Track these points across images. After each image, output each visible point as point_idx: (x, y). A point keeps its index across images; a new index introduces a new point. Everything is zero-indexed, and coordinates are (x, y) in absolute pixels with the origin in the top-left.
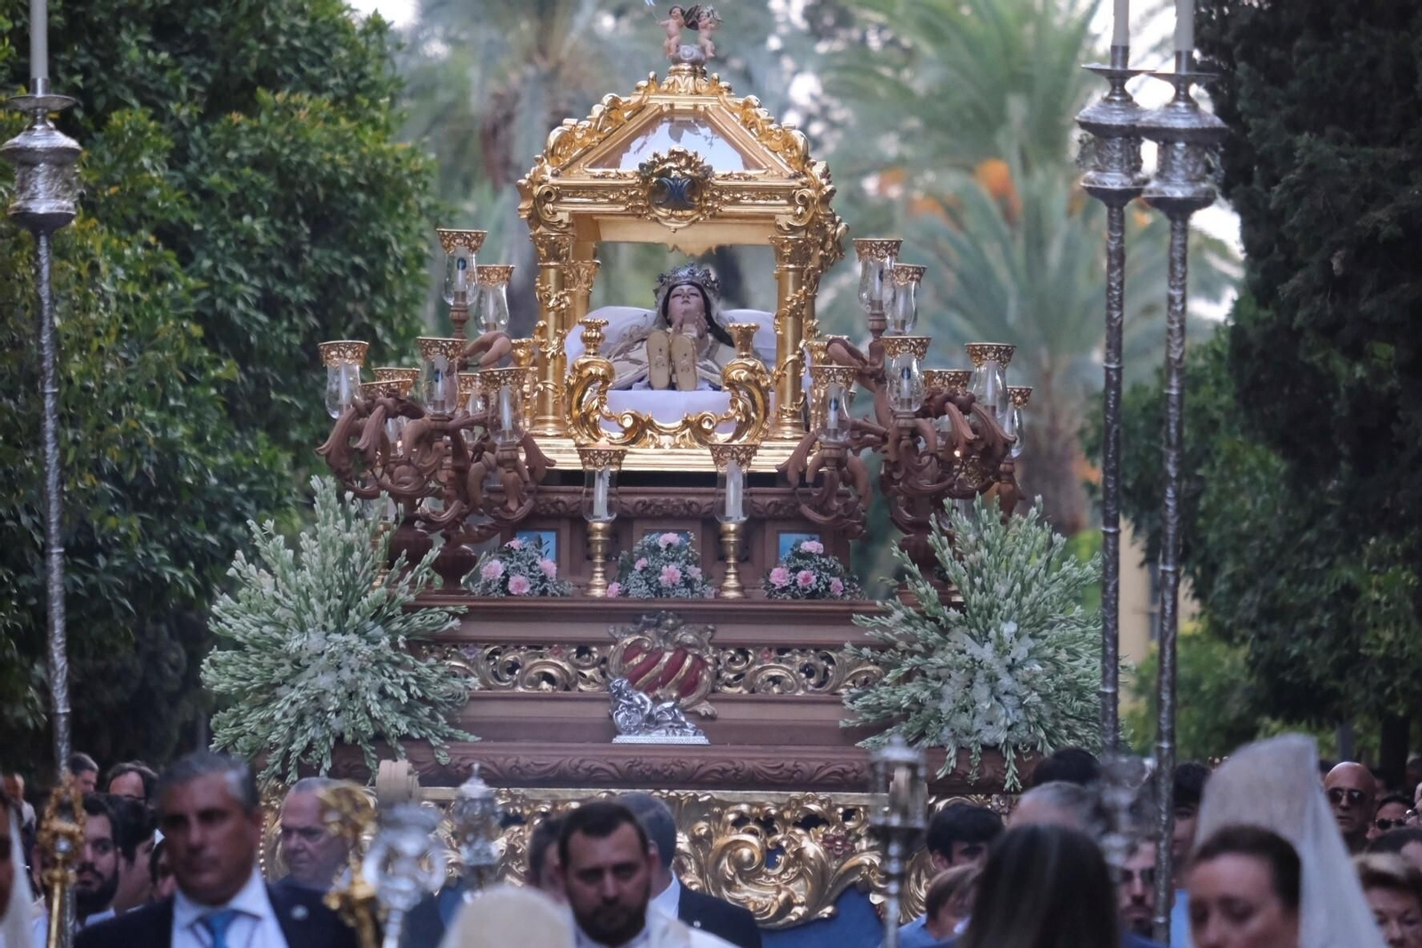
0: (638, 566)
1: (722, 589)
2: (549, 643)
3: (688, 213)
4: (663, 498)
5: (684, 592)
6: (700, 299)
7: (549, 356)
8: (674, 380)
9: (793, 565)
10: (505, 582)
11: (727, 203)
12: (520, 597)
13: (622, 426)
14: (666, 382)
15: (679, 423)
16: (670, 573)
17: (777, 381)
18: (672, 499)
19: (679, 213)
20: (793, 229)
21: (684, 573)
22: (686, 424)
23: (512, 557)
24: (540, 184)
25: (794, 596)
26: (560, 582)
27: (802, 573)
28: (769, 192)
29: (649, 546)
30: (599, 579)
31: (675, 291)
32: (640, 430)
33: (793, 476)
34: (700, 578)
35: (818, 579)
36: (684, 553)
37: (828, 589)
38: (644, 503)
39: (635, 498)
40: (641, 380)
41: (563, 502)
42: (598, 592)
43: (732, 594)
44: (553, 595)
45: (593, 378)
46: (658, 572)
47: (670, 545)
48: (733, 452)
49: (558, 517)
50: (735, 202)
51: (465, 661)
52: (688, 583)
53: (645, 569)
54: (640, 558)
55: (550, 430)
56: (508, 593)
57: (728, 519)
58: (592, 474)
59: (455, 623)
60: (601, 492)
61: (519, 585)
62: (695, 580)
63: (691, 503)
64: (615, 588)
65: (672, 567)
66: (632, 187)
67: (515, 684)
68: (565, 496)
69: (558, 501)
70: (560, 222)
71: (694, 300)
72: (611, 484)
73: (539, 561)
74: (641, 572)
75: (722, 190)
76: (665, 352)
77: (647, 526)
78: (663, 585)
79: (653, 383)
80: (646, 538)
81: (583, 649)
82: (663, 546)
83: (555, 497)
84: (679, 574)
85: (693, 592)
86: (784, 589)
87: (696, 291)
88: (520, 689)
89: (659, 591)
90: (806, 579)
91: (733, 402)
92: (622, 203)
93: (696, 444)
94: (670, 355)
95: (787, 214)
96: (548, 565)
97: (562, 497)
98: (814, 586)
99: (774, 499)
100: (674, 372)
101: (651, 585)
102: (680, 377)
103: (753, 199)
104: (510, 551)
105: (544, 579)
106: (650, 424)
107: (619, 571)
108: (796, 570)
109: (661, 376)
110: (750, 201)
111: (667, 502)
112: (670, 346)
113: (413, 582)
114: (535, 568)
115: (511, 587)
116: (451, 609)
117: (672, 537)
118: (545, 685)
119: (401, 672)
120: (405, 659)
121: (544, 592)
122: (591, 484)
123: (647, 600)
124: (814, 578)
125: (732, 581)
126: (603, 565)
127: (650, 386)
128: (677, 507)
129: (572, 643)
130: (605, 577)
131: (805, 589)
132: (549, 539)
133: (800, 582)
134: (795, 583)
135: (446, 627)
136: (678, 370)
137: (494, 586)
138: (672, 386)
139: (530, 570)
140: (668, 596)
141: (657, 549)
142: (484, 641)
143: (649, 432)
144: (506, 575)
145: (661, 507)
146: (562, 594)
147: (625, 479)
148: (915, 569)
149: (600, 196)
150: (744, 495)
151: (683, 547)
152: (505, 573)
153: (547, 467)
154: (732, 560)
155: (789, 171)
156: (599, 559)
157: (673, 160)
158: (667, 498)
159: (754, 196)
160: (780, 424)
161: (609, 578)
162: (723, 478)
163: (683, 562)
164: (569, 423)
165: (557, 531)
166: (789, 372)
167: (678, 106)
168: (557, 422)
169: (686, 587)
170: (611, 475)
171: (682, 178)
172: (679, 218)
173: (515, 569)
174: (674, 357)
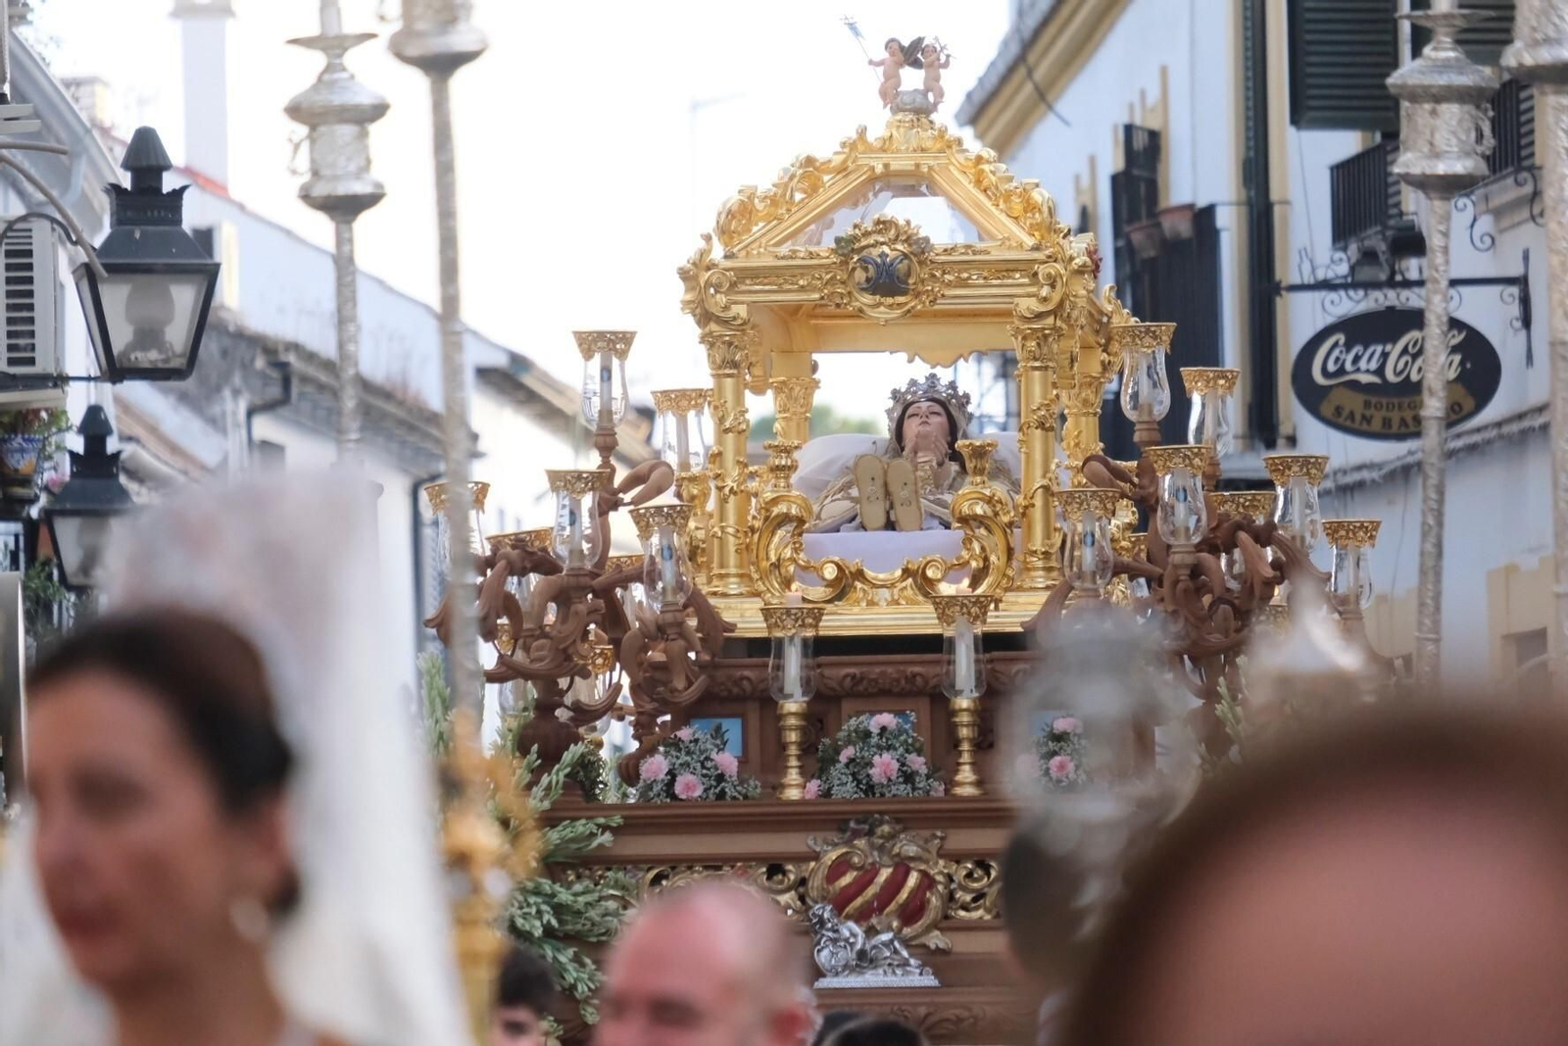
0: (843, 758)
1: (950, 783)
2: (731, 861)
3: (901, 299)
4: (877, 670)
5: (903, 790)
6: (942, 420)
7: (727, 490)
8: (893, 518)
9: (1044, 749)
10: (670, 785)
11: (949, 285)
12: (689, 802)
13: (824, 579)
14: (882, 520)
15: (898, 573)
16: (884, 765)
17: (1024, 514)
18: (890, 670)
19: (890, 300)
20: (1040, 316)
21: (903, 765)
22: (907, 573)
23: (680, 750)
24: (708, 269)
26: (742, 781)
27: (1057, 759)
28: (1006, 268)
29: (856, 731)
30: (793, 776)
31: (910, 411)
32: (844, 585)
34: (924, 770)
35: (1077, 767)
36: (902, 738)
38: (854, 677)
39: (841, 670)
40: (853, 519)
41: (748, 679)
42: (793, 794)
43: (968, 791)
44: (734, 798)
45: (786, 519)
46: (870, 765)
47: (883, 729)
48: (963, 605)
49: (742, 698)
50: (963, 283)
52: (908, 777)
53: (852, 760)
54: (846, 746)
55: (733, 587)
56: (674, 797)
57: (958, 693)
58: (780, 642)
59: (606, 838)
60: (793, 663)
61: (688, 787)
62: (917, 773)
63: (914, 676)
64: (814, 786)
65: (886, 756)
66: (826, 267)
68: (748, 672)
69: (743, 678)
70: (735, 318)
71: (935, 420)
72: (805, 654)
73: (714, 755)
74: (847, 766)
75: (945, 267)
76: (879, 482)
77: (858, 706)
78: (876, 779)
79: (866, 523)
80: (853, 722)
81: (775, 868)
82: (875, 730)
83: (739, 673)
84: (896, 765)
85: (914, 789)
87: (937, 408)
89: (870, 789)
90: (1062, 767)
91: (967, 542)
92: (814, 289)
93: (921, 598)
94: (886, 485)
95: (1029, 296)
96: (728, 760)
97: (747, 673)
100: (892, 507)
101: (859, 782)
102: (900, 514)
103: (985, 278)
104: (676, 744)
105: (721, 778)
106: (860, 575)
107: (817, 761)
108: (1048, 756)
109: (876, 513)
110: (981, 281)
111: (883, 673)
112: (885, 473)
113: (549, 788)
114: (709, 764)
115: (678, 789)
116: (602, 820)
117: (887, 719)
119: (532, 900)
120: (540, 884)
121: (721, 795)
122: (780, 655)
123: (855, 801)
124: (1071, 766)
125: (966, 774)
126: (799, 757)
127: (863, 527)
128: (898, 681)
129: (759, 859)
130: (801, 773)
131: (1060, 780)
132: (733, 728)
133: (1053, 773)
134: (1047, 773)
135: (595, 844)
136: (897, 505)
137: (656, 788)
138: (890, 525)
139: (703, 767)
140: (882, 795)
141: (868, 734)
142: (645, 861)
143: (859, 585)
144: (672, 775)
145: (876, 681)
146: (746, 797)
147: (822, 647)
149: (786, 281)
150: (977, 661)
151: (901, 731)
152: (670, 772)
153: (725, 634)
154: (965, 746)
155: (1030, 242)
156: (793, 750)
157: (880, 232)
158: (883, 668)
159: (985, 274)
160: (1029, 570)
161: (806, 774)
162: (951, 641)
163: (901, 750)
164: (756, 576)
165: (743, 716)
166: (1038, 501)
167: (895, 166)
168: (741, 576)
169: (906, 782)
170: (805, 641)
171: (892, 254)
172: (890, 306)
173: (684, 766)
174: (892, 488)
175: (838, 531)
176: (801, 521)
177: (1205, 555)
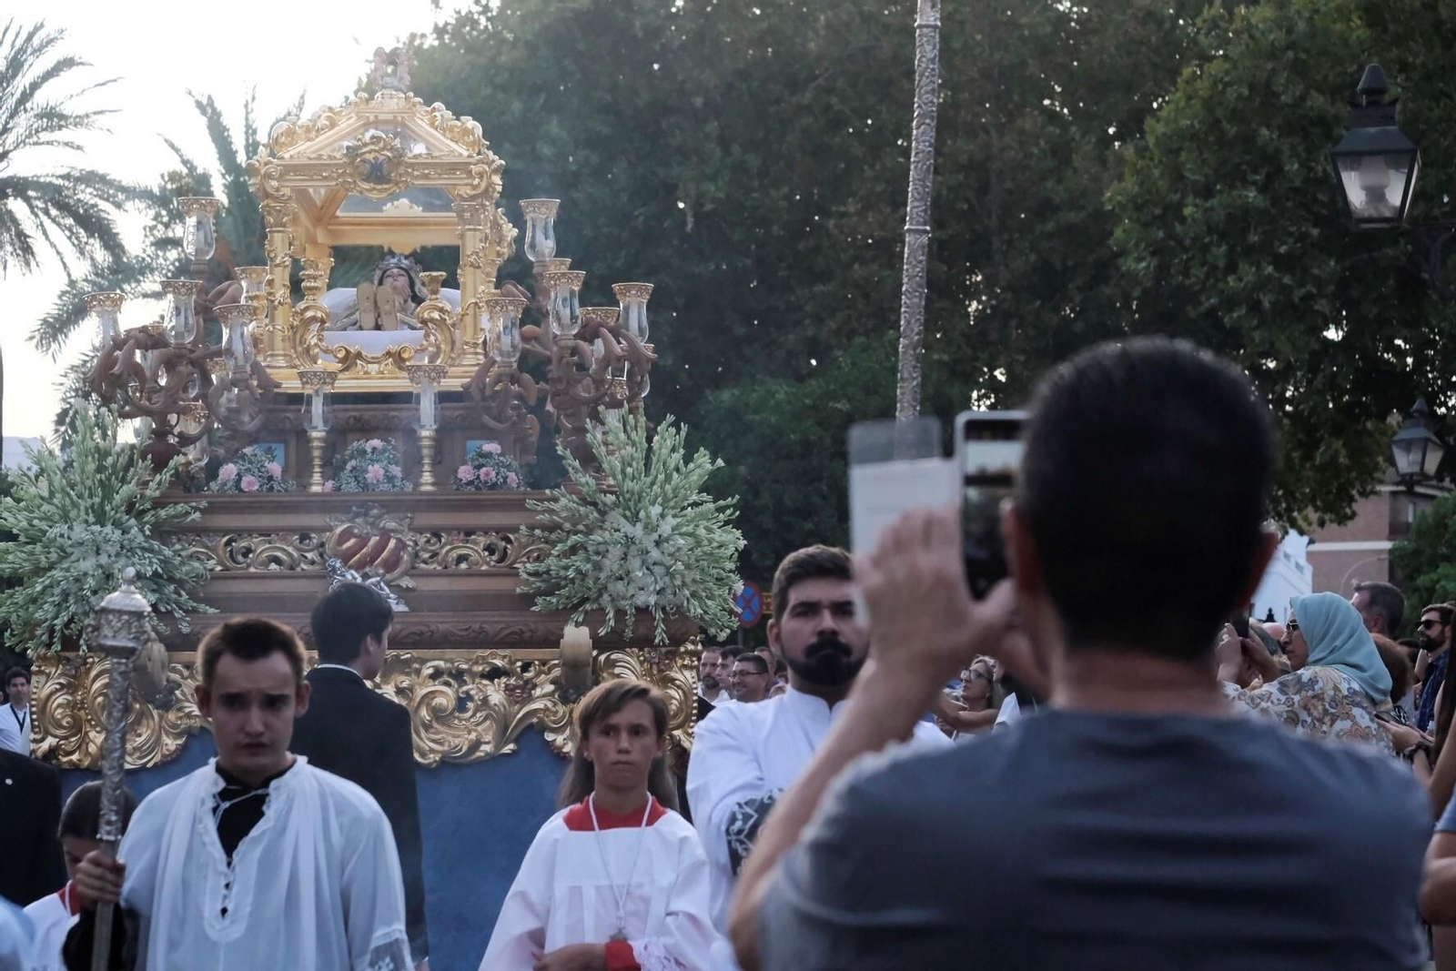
0: (349, 467)
1: (417, 485)
2: (277, 530)
3: (385, 186)
4: (370, 413)
5: (386, 487)
6: (407, 278)
7: (276, 303)
8: (379, 323)
9: (476, 463)
10: (238, 482)
11: (416, 178)
12: (250, 494)
13: (337, 358)
14: (373, 324)
15: (383, 354)
16: (375, 472)
17: (461, 320)
18: (377, 413)
19: (379, 187)
20: (473, 198)
21: (387, 471)
22: (389, 354)
23: (244, 461)
24: (266, 164)
25: (478, 488)
26: (284, 481)
27: (484, 469)
28: (452, 168)
29: (357, 450)
30: (317, 477)
31: (388, 273)
32: (350, 360)
33: (475, 392)
34: (400, 475)
35: (497, 474)
36: (387, 455)
37: (505, 482)
38: (355, 418)
39: (348, 413)
40: (353, 325)
41: (289, 418)
42: (316, 489)
43: (429, 488)
44: (279, 491)
45: (314, 319)
46: (366, 471)
47: (374, 449)
48: (425, 371)
49: (285, 431)
50: (426, 177)
51: (207, 547)
52: (390, 479)
53: (354, 468)
54: (350, 460)
55: (280, 362)
56: (241, 490)
57: (422, 427)
58: (309, 395)
59: (197, 515)
60: (318, 407)
61: (250, 484)
62: (395, 477)
63: (393, 417)
64: (330, 484)
65: (376, 466)
66: (340, 166)
67: (249, 566)
69: (285, 418)
70: (283, 195)
71: (402, 279)
72: (325, 404)
73: (266, 464)
74: (351, 471)
75: (412, 165)
76: (372, 300)
77: (358, 435)
78: (369, 481)
79: (363, 325)
80: (355, 444)
81: (304, 537)
82: (369, 450)
83: (283, 415)
84: (382, 472)
85: (394, 487)
86: (470, 483)
87: (403, 272)
88: (252, 570)
89: (366, 487)
90: (487, 474)
91: (427, 336)
92: (333, 179)
93: (397, 370)
94: (375, 303)
95: (466, 185)
96: (275, 468)
97: (288, 415)
98: (494, 480)
99: (460, 412)
100: (379, 316)
101: (359, 482)
102: (384, 320)
103: (438, 174)
104: (243, 457)
105: (271, 478)
106: (359, 355)
107: (332, 469)
108: (479, 467)
109: (369, 319)
110: (436, 176)
111: (374, 416)
112: (375, 294)
113: (159, 483)
114: (263, 470)
115: (243, 485)
116: (194, 504)
117: (376, 443)
118: (273, 566)
119: (147, 555)
120: (152, 545)
121: (271, 488)
122: (309, 403)
123: (356, 494)
124: (494, 474)
125: (427, 477)
126: (321, 466)
127: (361, 328)
128: (383, 421)
129: (293, 530)
130: (322, 477)
131: (486, 482)
132: (279, 450)
133: (482, 478)
134: (478, 477)
135: (189, 519)
136: (383, 315)
137: (230, 484)
138: (378, 327)
139: (260, 471)
140: (374, 490)
141: (364, 452)
142: (221, 531)
143: (359, 362)
144: (240, 476)
145: (367, 420)
146: (286, 491)
147: (336, 399)
148: (577, 463)
149: (315, 174)
150: (436, 409)
151: (384, 451)
152: (238, 474)
153: (276, 390)
154: (426, 461)
155: (466, 154)
156: (317, 462)
157: (373, 143)
158: (373, 413)
159: (439, 171)
160: (465, 354)
161: (325, 477)
162: (418, 396)
163: (385, 462)
164: (295, 356)
165: (285, 442)
166: (470, 312)
167: (381, 117)
168: (285, 355)
169: (388, 482)
170: (326, 396)
171: (381, 158)
172: (378, 190)
173: (248, 470)
174: (379, 304)
175: (345, 329)
176: (323, 321)
177: (581, 342)
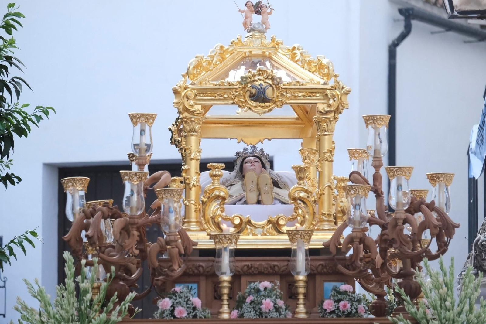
0: (248, 300)
1: (294, 313)
3: (267, 104)
4: (258, 263)
5: (275, 315)
7: (191, 185)
8: (260, 199)
9: (336, 298)
10: (173, 311)
11: (288, 98)
12: (181, 319)
13: (234, 224)
14: (255, 200)
15: (266, 221)
16: (267, 304)
17: (320, 198)
18: (263, 263)
19: (263, 104)
20: (328, 112)
21: (275, 304)
22: (269, 222)
23: (176, 296)
24: (185, 89)
25: (338, 316)
26: (204, 311)
27: (342, 303)
28: (312, 92)
29: (254, 289)
30: (225, 308)
32: (244, 226)
33: (333, 249)
34: (284, 307)
35: (351, 306)
36: (275, 292)
37: (357, 312)
38: (248, 266)
39: (245, 262)
40: (240, 200)
41: (202, 266)
42: (226, 316)
43: (303, 316)
44: (200, 317)
45: (218, 197)
46: (261, 303)
47: (265, 289)
48: (301, 234)
49: (199, 275)
50: (295, 98)
52: (277, 309)
53: (252, 302)
54: (249, 295)
55: (194, 226)
56: (174, 317)
57: (298, 273)
58: (220, 250)
60: (226, 259)
61: (181, 312)
62: (281, 308)
63: (274, 266)
64: (235, 313)
65: (268, 300)
66: (237, 90)
68: (203, 263)
69: (199, 266)
70: (196, 110)
72: (231, 256)
73: (191, 299)
74: (250, 304)
75: (287, 90)
76: (255, 183)
77: (249, 279)
78: (264, 310)
79: (249, 201)
80: (252, 285)
82: (262, 289)
83: (198, 264)
84: (272, 304)
85: (280, 314)
86: (332, 312)
87: (258, 160)
89: (261, 314)
90: (345, 306)
91: (296, 208)
93: (275, 233)
94: (258, 184)
95: (323, 104)
96: (196, 301)
97: (201, 264)
98: (349, 310)
99: (322, 263)
100: (260, 194)
101: (256, 311)
102: (263, 197)
103: (304, 96)
104: (175, 293)
105: (194, 309)
106: (249, 222)
107: (236, 302)
108: (338, 301)
109: (253, 197)
110: (302, 97)
111: (261, 265)
112: (258, 179)
114: (190, 303)
115: (176, 313)
117: (267, 284)
121: (195, 316)
122: (220, 255)
123: (255, 320)
124: (349, 306)
125: (301, 308)
126: (228, 300)
127: (246, 203)
128: (267, 268)
130: (229, 307)
131: (344, 312)
133: (341, 309)
134: (338, 308)
136: (262, 193)
137: (166, 313)
138: (259, 202)
139: (187, 304)
140: (266, 317)
141: (259, 290)
143: (248, 227)
145: (257, 268)
146: (205, 317)
147: (238, 253)
148: (408, 298)
149: (218, 95)
150: (307, 260)
151: (273, 289)
152: (173, 306)
153: (194, 247)
154: (301, 297)
155: (322, 81)
156: (225, 297)
157: (259, 75)
158: (261, 263)
159: (304, 94)
160: (321, 222)
161: (231, 308)
162: (295, 251)
163: (274, 297)
164: (204, 222)
165: (198, 283)
166: (326, 192)
167: (254, 52)
168: (197, 222)
169: (276, 311)
170: (231, 251)
171: (265, 85)
172: (263, 107)
173: (178, 303)
174: (260, 186)
175: (235, 204)
176: (224, 199)
177: (408, 214)
